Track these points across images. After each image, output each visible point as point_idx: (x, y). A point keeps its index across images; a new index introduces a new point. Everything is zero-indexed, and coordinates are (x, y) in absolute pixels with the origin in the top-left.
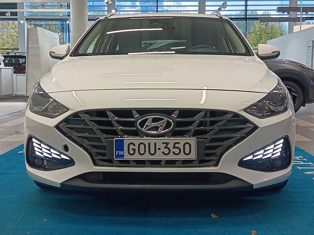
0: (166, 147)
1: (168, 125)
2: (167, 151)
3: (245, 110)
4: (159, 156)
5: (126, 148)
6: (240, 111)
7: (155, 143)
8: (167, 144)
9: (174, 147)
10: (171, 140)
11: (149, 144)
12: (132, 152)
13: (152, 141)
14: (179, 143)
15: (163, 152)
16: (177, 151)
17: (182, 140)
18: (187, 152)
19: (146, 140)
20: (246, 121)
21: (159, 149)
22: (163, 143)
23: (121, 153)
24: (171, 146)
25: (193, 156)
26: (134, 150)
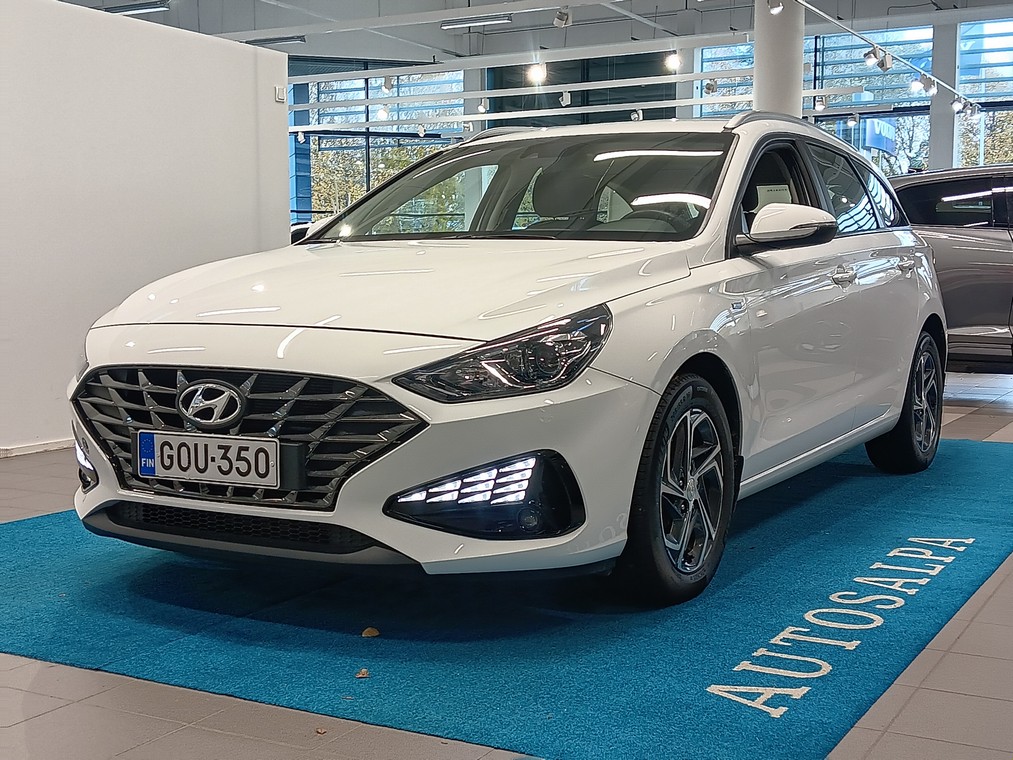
0: (225, 457)
1: (231, 405)
2: (225, 466)
3: (397, 380)
4: (212, 476)
5: (157, 453)
6: (377, 381)
7: (206, 446)
8: (227, 449)
9: (239, 458)
10: (234, 441)
11: (196, 445)
12: (167, 462)
13: (201, 439)
14: (247, 449)
15: (219, 467)
16: (243, 467)
17: (253, 443)
18: (262, 470)
19: (191, 438)
20: (397, 407)
21: (213, 459)
22: (220, 447)
23: (150, 463)
24: (233, 454)
25: (272, 481)
26: (170, 457)
